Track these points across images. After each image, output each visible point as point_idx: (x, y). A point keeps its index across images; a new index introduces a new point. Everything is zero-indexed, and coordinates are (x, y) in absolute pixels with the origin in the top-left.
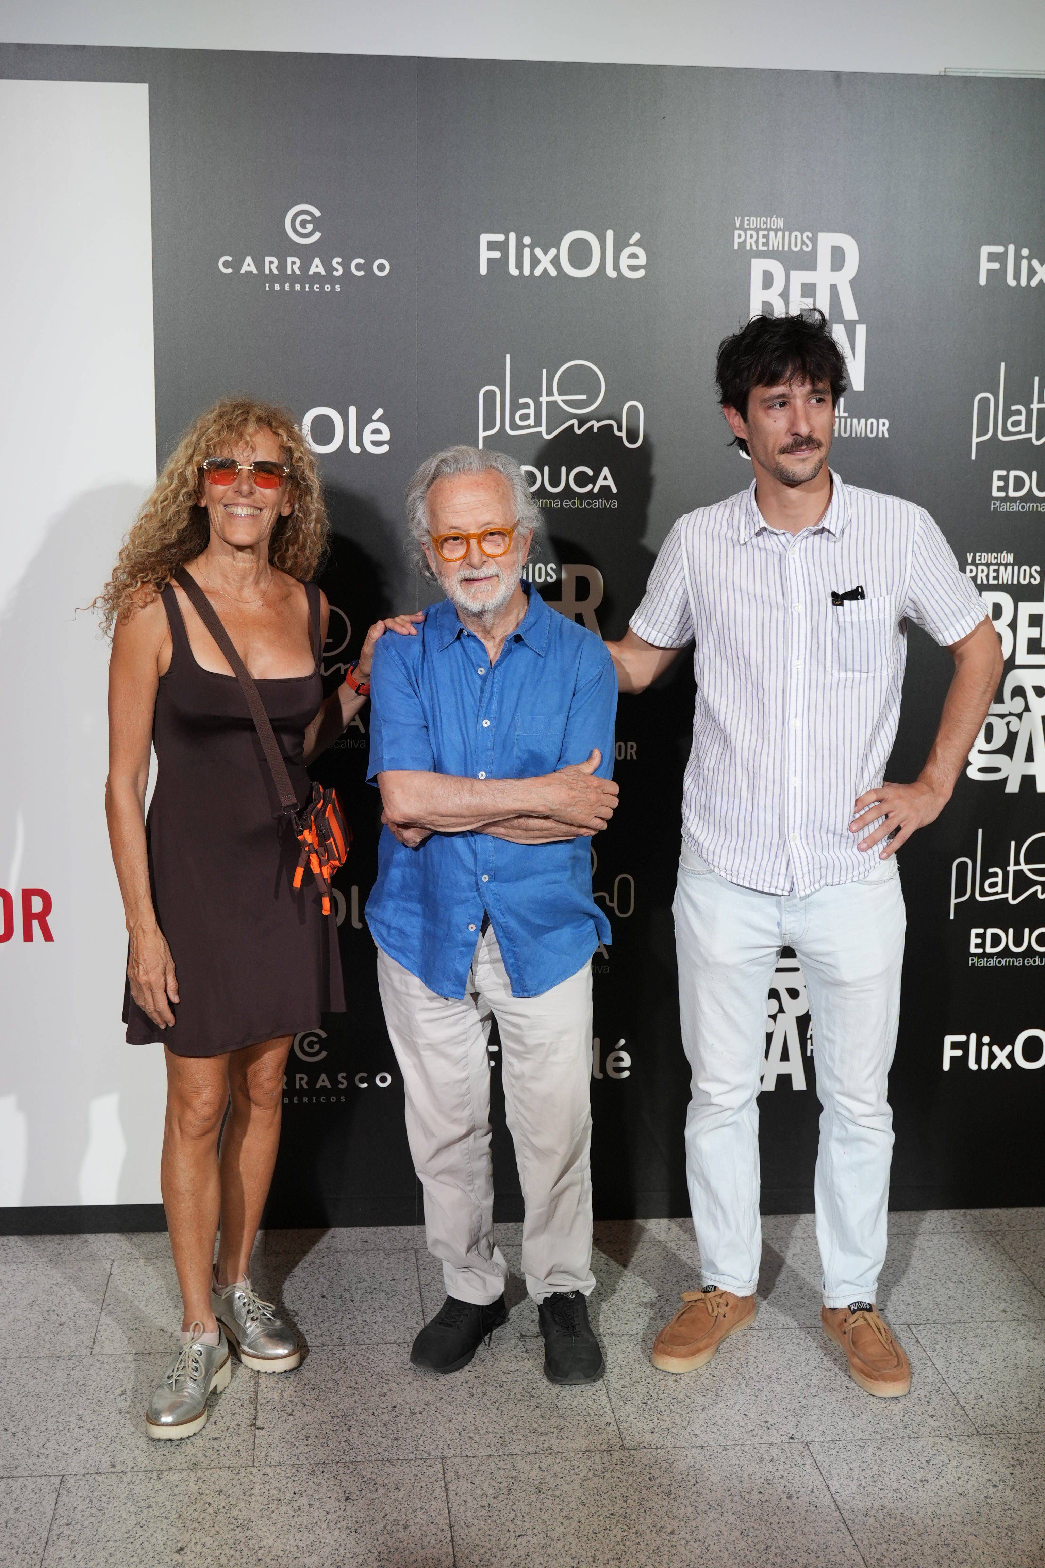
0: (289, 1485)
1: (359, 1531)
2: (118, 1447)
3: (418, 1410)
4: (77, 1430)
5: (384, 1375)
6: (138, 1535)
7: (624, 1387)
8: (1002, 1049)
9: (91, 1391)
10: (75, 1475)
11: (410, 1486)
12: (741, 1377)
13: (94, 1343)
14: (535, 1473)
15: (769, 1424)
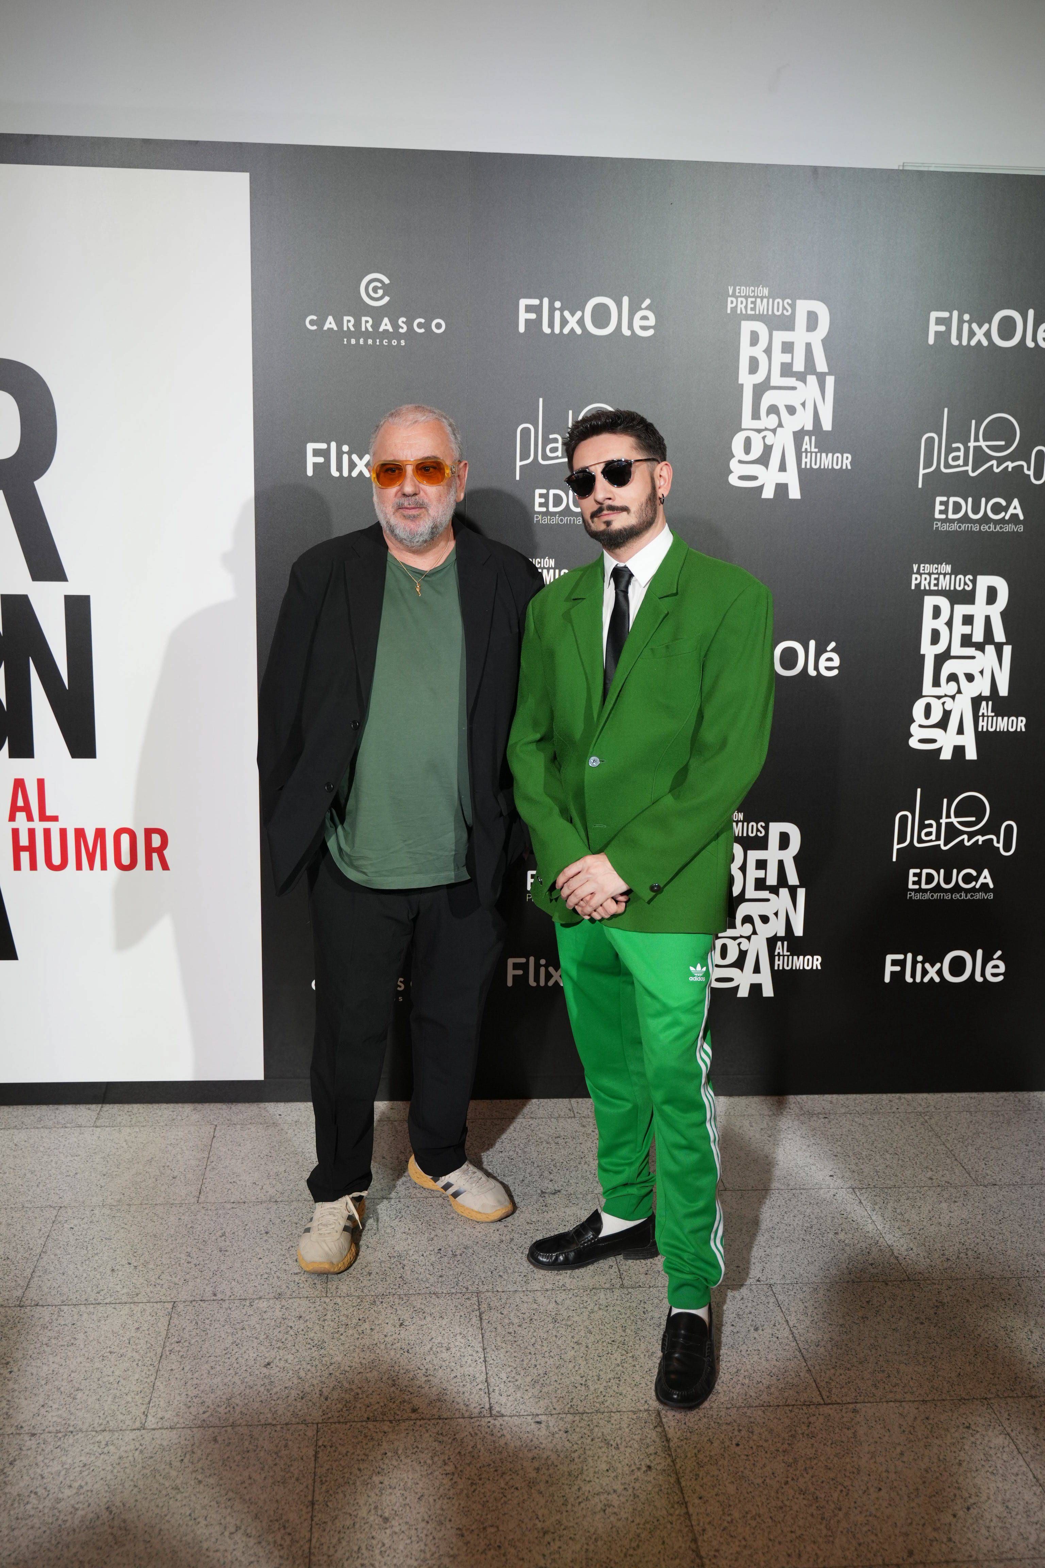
0: (355, 1313)
1: (410, 1351)
2: (219, 1280)
3: (458, 1252)
4: (186, 1264)
5: (431, 1224)
6: (234, 1352)
8: (933, 966)
9: (198, 1233)
10: (184, 1302)
11: (452, 1315)
13: (200, 1193)
14: (552, 1305)
15: (741, 1269)
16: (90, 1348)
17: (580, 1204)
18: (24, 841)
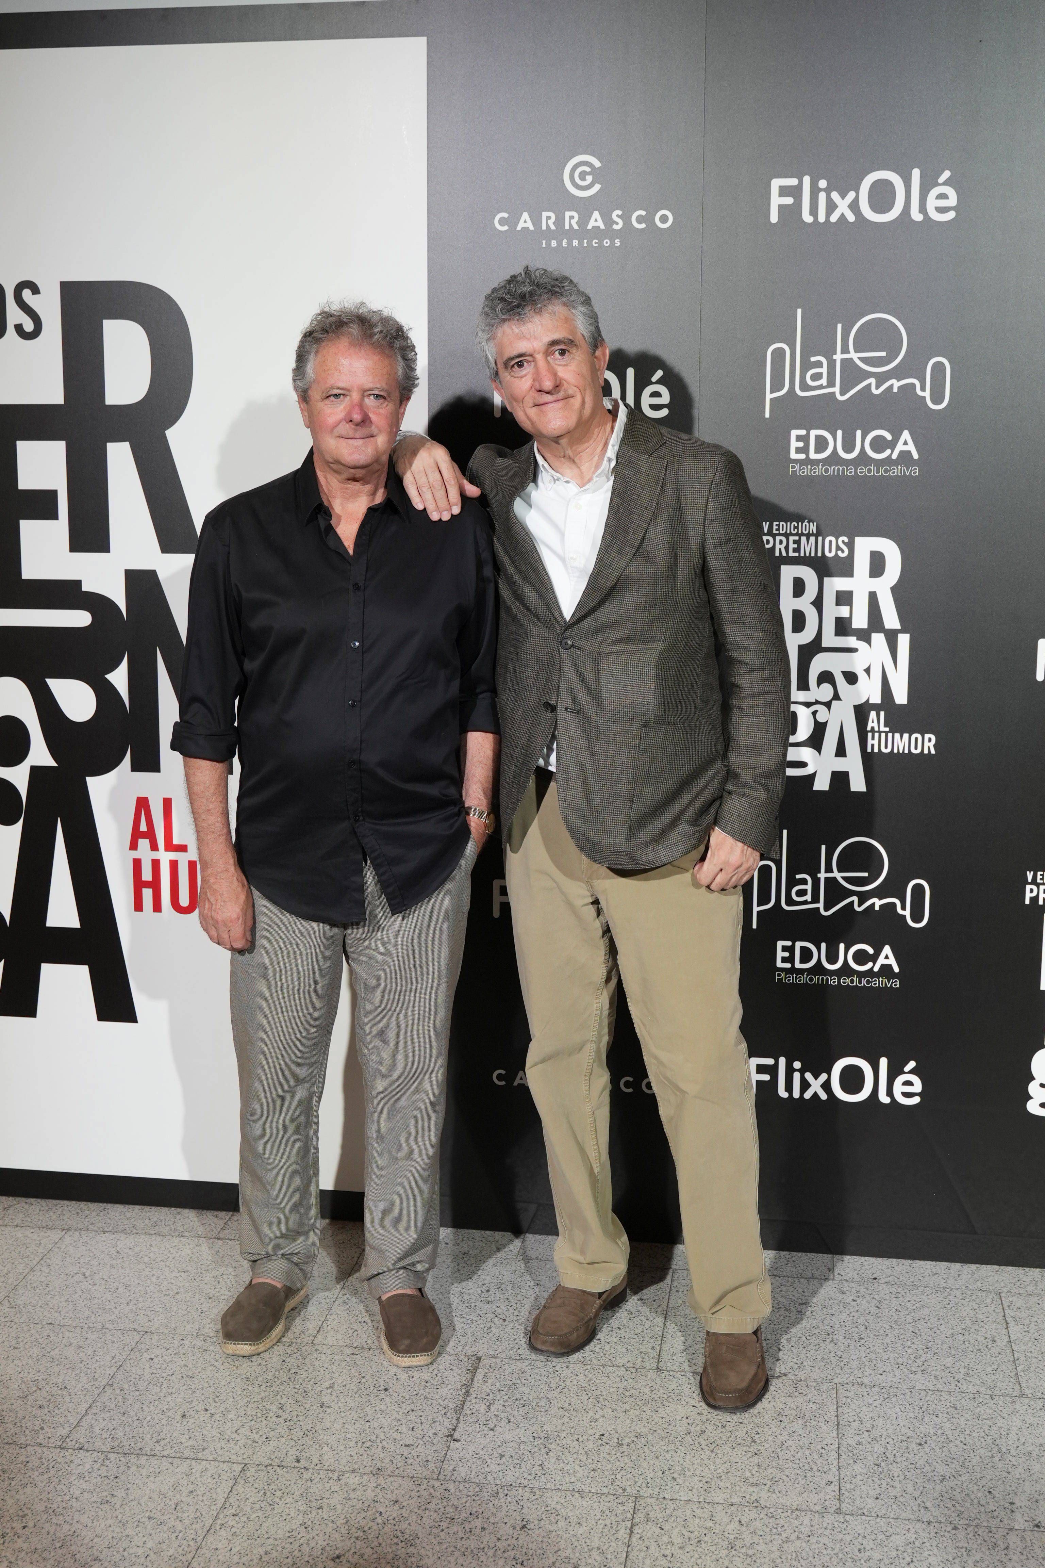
0: (468, 1504)
1: (525, 1563)
2: (309, 1442)
4: (274, 1418)
5: (601, 1399)
6: (299, 1536)
7: (859, 1443)
9: (301, 1381)
10: (258, 1465)
11: (594, 1522)
12: (996, 1448)
13: (318, 1332)
14: (735, 1525)
15: (1014, 1507)
16: (127, 1509)
17: (809, 1396)
18: (147, 875)
